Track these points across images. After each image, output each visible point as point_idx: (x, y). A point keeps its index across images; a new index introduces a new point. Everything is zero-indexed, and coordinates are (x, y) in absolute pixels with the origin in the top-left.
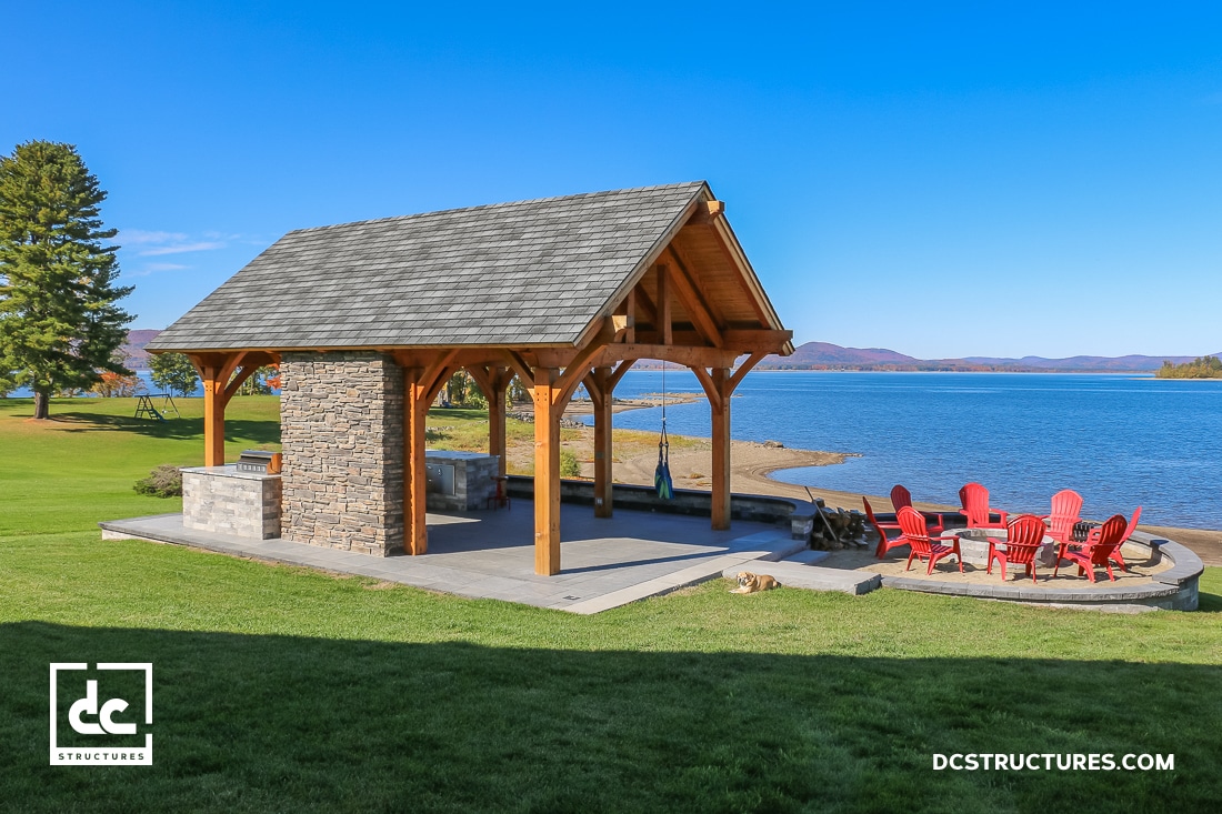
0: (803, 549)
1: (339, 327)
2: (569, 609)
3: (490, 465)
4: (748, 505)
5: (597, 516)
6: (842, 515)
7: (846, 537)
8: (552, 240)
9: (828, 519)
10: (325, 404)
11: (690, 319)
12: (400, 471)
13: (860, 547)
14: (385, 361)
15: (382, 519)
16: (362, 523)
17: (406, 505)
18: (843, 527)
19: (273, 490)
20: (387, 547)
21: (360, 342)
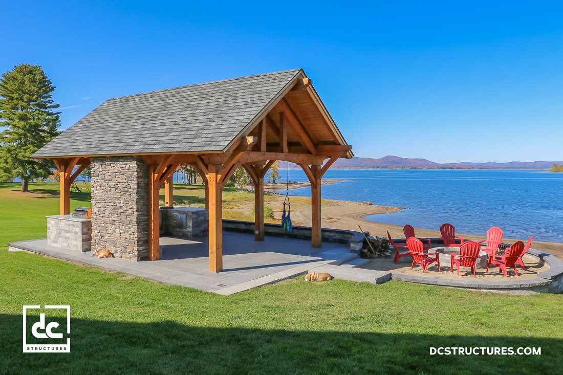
0: (356, 258)
1: (117, 145)
2: (217, 292)
3: (205, 214)
4: (332, 234)
5: (256, 240)
6: (378, 240)
7: (380, 251)
8: (224, 99)
9: (370, 242)
10: (111, 184)
11: (299, 140)
12: (146, 217)
13: (386, 257)
14: (137, 161)
15: (136, 242)
16: (127, 244)
17: (149, 235)
18: (378, 246)
19: (87, 227)
20: (138, 256)
21: (125, 152)
